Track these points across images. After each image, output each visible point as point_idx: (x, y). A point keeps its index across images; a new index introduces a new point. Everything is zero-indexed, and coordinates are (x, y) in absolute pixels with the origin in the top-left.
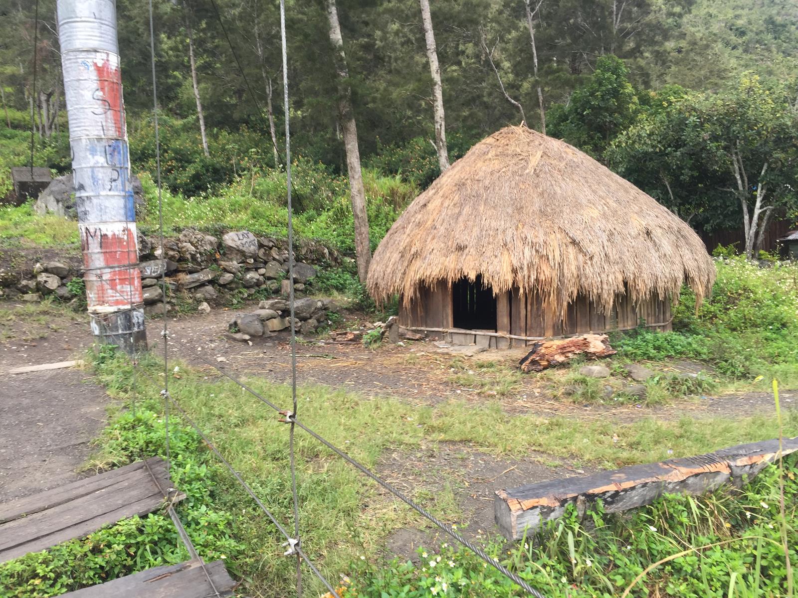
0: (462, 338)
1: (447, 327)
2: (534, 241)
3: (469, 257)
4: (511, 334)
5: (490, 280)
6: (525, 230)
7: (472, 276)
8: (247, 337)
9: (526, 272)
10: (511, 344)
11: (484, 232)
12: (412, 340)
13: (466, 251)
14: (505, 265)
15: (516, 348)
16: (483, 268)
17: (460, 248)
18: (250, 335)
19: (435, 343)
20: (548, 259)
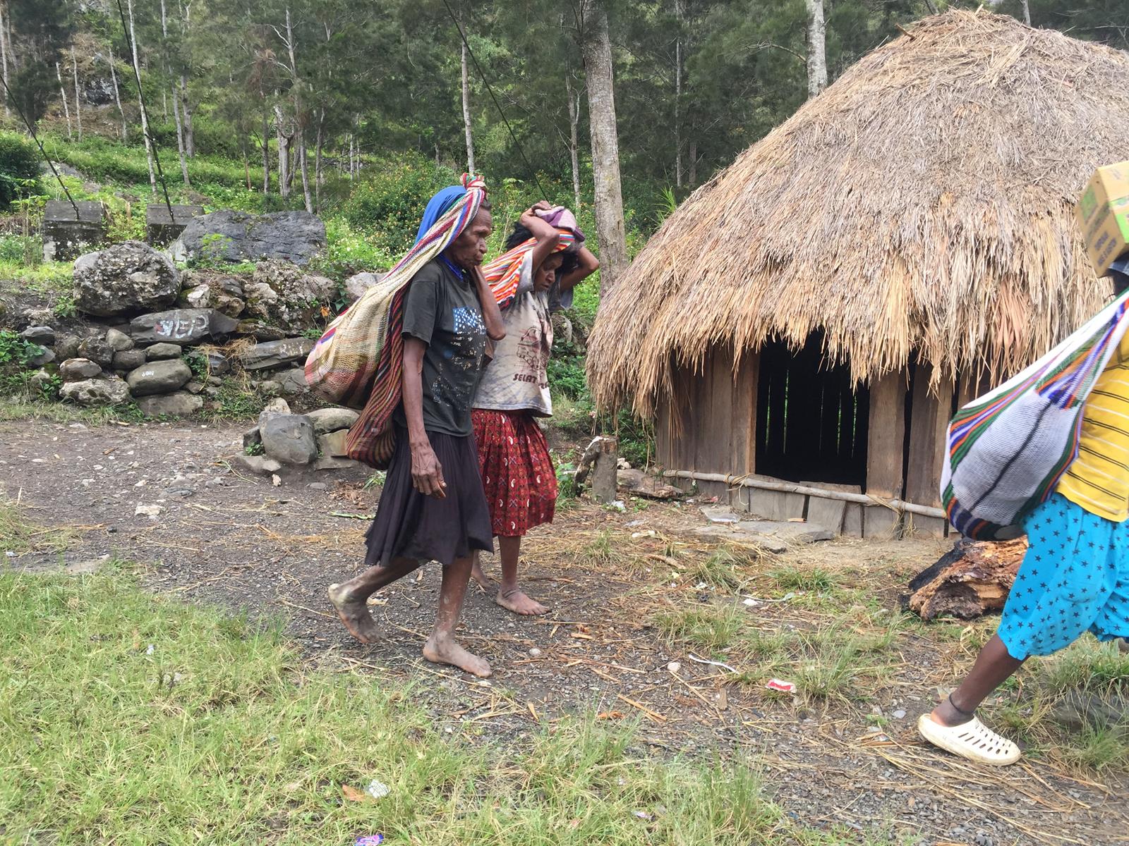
0: (773, 500)
1: (740, 472)
2: (984, 234)
3: (795, 283)
4: (903, 498)
5: (847, 343)
6: (959, 210)
7: (798, 334)
8: (272, 465)
9: (952, 320)
10: (903, 526)
11: (841, 221)
12: (652, 498)
13: (790, 271)
14: (892, 302)
15: (917, 538)
16: (830, 312)
17: (775, 265)
18: (283, 462)
19: (706, 510)
20: (1025, 284)
